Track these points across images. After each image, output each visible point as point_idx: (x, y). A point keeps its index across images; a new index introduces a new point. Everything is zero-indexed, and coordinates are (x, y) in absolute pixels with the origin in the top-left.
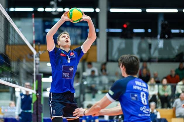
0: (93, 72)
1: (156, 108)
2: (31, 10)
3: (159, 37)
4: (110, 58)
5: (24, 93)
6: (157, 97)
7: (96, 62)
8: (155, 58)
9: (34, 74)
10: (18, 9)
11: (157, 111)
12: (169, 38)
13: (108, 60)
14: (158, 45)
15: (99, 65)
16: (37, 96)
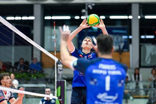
2: (68, 18)
4: (142, 64)
5: (45, 99)
7: (129, 68)
9: (56, 80)
10: (54, 18)
13: (140, 66)
15: (133, 71)
16: (60, 101)
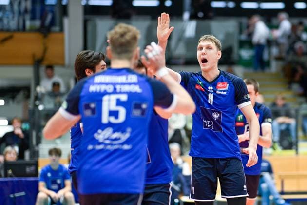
0: (56, 85)
1: (182, 154)
3: (186, 15)
6: (183, 133)
8: (179, 58)
11: (184, 162)
12: (206, 17)
14: (183, 31)
